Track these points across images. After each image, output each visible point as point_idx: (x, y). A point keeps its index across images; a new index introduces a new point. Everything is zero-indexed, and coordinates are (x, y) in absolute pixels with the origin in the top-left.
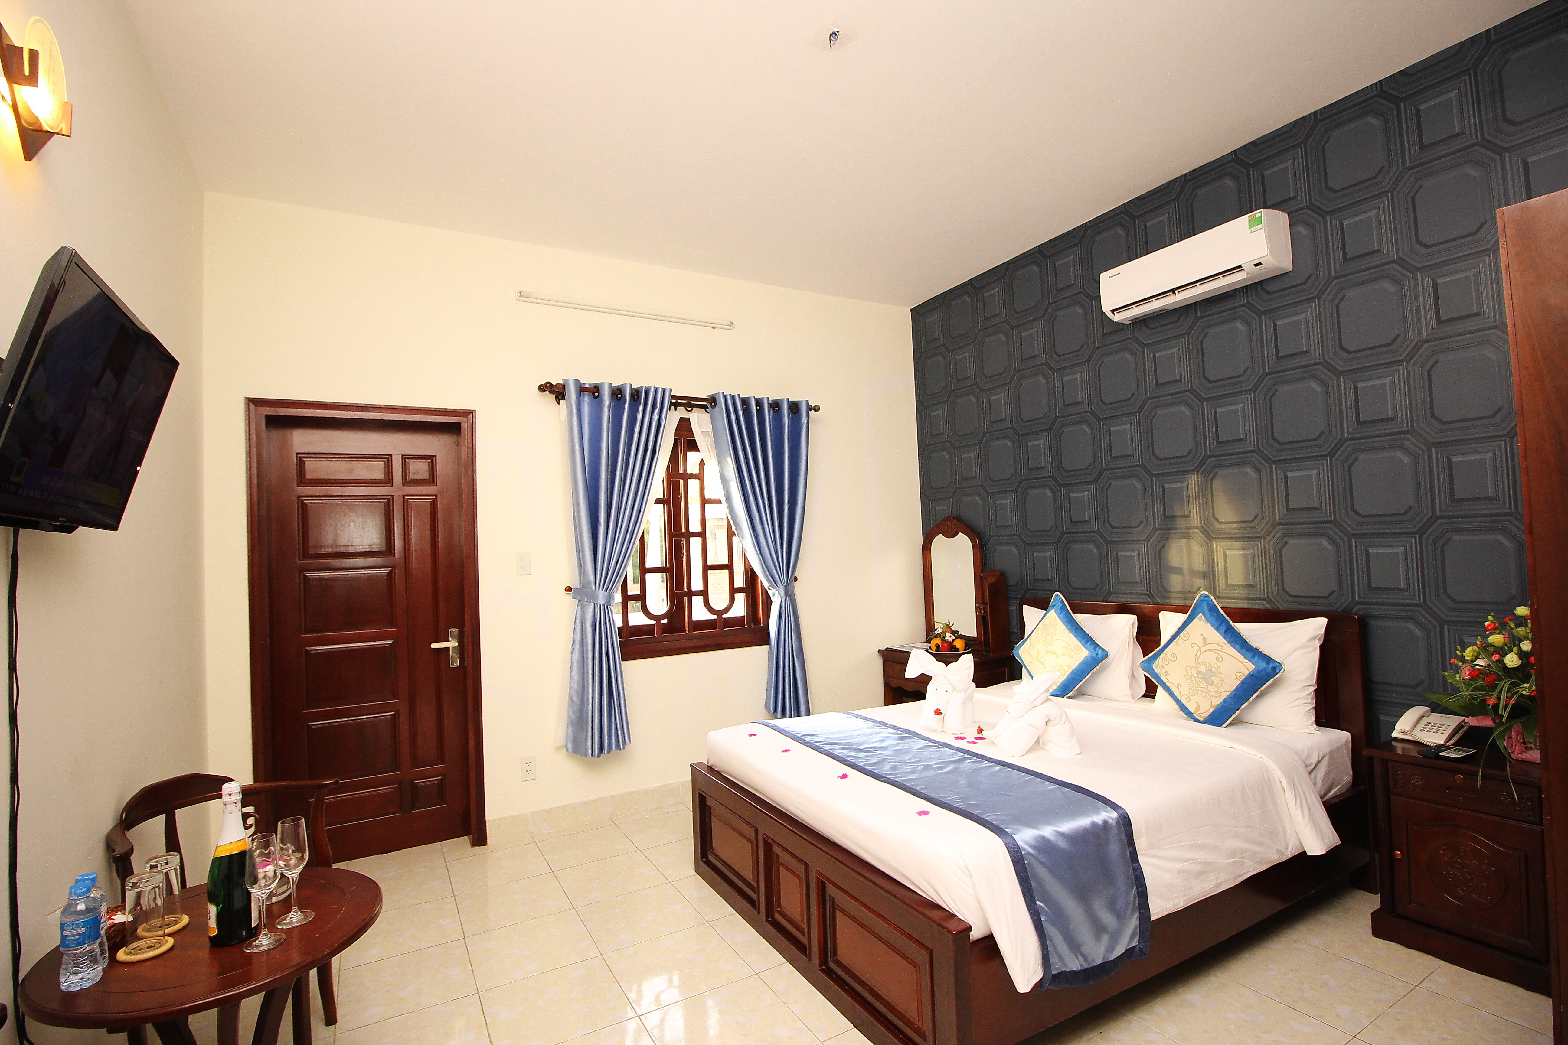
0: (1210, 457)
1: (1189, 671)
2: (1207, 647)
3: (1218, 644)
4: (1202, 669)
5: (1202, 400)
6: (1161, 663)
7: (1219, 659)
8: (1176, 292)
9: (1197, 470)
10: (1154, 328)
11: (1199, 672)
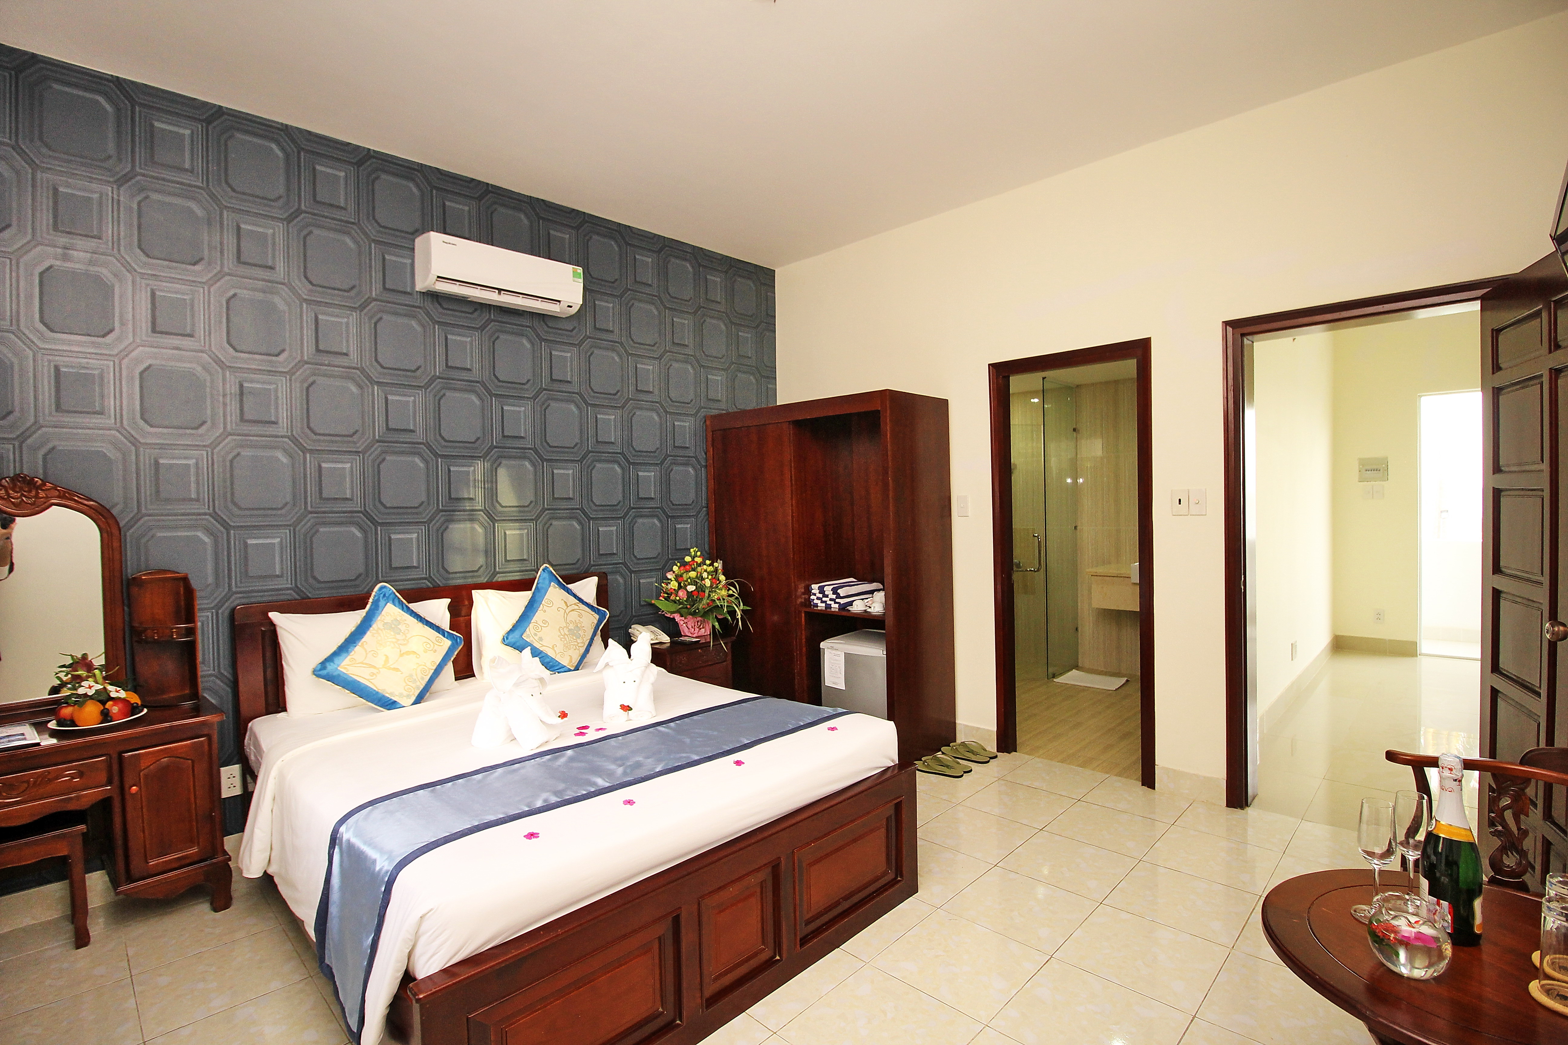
0: (496, 447)
1: (562, 631)
2: (570, 608)
3: (575, 604)
4: (572, 627)
5: (491, 395)
6: (533, 631)
7: (580, 616)
8: (502, 292)
9: (484, 457)
10: (446, 309)
11: (570, 630)
